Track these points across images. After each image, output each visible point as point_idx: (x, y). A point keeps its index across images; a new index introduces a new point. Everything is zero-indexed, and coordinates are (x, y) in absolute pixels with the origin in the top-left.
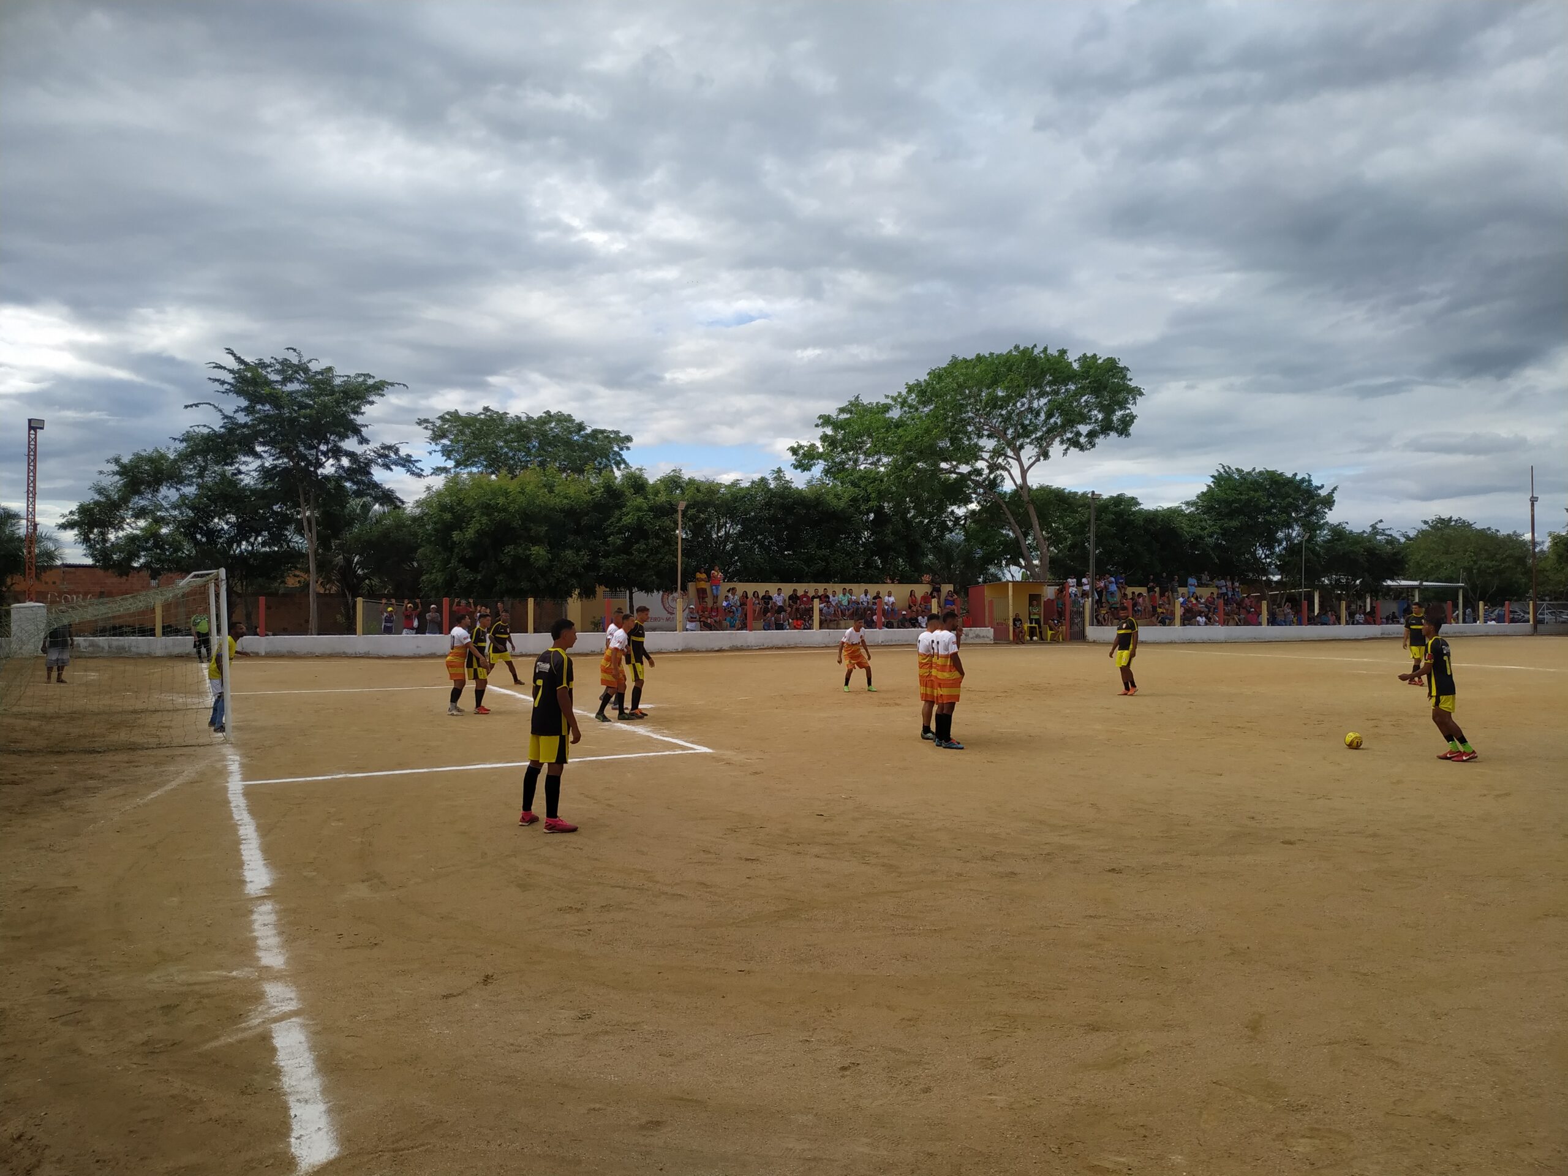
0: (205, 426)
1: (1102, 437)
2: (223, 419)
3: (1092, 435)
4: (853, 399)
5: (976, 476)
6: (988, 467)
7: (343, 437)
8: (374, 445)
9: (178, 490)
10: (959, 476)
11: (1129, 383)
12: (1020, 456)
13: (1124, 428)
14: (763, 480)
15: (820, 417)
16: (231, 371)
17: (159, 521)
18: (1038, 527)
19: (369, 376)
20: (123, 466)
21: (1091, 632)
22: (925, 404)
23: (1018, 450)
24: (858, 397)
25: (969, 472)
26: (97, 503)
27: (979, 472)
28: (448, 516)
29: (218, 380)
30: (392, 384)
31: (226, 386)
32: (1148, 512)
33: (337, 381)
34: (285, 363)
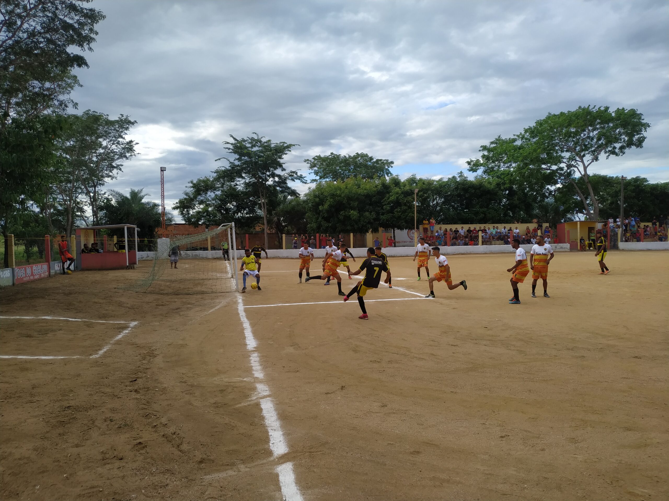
0: (223, 167)
1: (627, 149)
2: (230, 163)
3: (622, 148)
4: (497, 137)
5: (561, 171)
6: (567, 166)
7: (276, 168)
8: (288, 171)
9: (214, 193)
10: (551, 171)
11: (642, 121)
12: (583, 160)
13: (639, 144)
14: (454, 177)
15: (481, 147)
16: (232, 144)
17: (208, 205)
18: (593, 194)
19: (284, 143)
20: (194, 184)
21: (621, 245)
22: (534, 137)
23: (582, 157)
24: (500, 136)
25: (557, 169)
26: (185, 199)
27: (562, 169)
28: (317, 200)
29: (227, 148)
30: (294, 145)
31: (231, 151)
32: (653, 185)
33: (273, 146)
34: (252, 139)
